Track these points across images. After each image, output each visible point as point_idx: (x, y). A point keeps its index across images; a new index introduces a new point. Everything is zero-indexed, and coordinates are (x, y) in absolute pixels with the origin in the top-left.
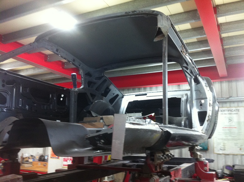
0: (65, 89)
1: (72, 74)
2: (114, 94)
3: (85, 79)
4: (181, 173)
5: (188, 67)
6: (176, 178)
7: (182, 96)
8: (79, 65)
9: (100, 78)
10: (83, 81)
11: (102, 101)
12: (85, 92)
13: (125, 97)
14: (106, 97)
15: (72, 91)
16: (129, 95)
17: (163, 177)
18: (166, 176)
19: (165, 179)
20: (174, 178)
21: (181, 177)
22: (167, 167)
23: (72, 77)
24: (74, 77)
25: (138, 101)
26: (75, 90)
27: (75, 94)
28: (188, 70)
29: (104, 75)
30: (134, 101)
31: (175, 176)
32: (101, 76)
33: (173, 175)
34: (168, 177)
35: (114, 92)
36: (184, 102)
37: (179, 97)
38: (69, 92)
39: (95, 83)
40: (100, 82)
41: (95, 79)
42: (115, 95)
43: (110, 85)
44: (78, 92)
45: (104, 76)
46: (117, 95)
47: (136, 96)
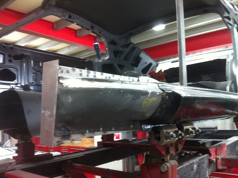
0: (86, 61)
1: (94, 44)
2: (146, 63)
3: (109, 49)
4: (226, 149)
5: (230, 15)
6: (217, 157)
7: (228, 56)
8: (100, 33)
9: (127, 46)
10: (108, 51)
11: (133, 71)
12: (112, 63)
13: (159, 65)
14: (137, 67)
15: (95, 63)
16: (164, 62)
17: (200, 156)
18: (203, 154)
19: (200, 160)
20: (215, 157)
21: (226, 155)
22: (211, 142)
23: (95, 47)
24: (96, 47)
25: (174, 68)
26: (99, 62)
27: (99, 65)
28: (231, 20)
29: (131, 41)
30: (170, 69)
31: (216, 154)
32: (128, 43)
33: (213, 154)
34: (206, 155)
35: (146, 61)
36: (230, 63)
37: (224, 58)
38: (92, 64)
39: (122, 52)
40: (127, 50)
41: (121, 48)
42: (148, 64)
43: (140, 53)
44: (103, 64)
45: (131, 43)
46: (150, 64)
47: (172, 62)
